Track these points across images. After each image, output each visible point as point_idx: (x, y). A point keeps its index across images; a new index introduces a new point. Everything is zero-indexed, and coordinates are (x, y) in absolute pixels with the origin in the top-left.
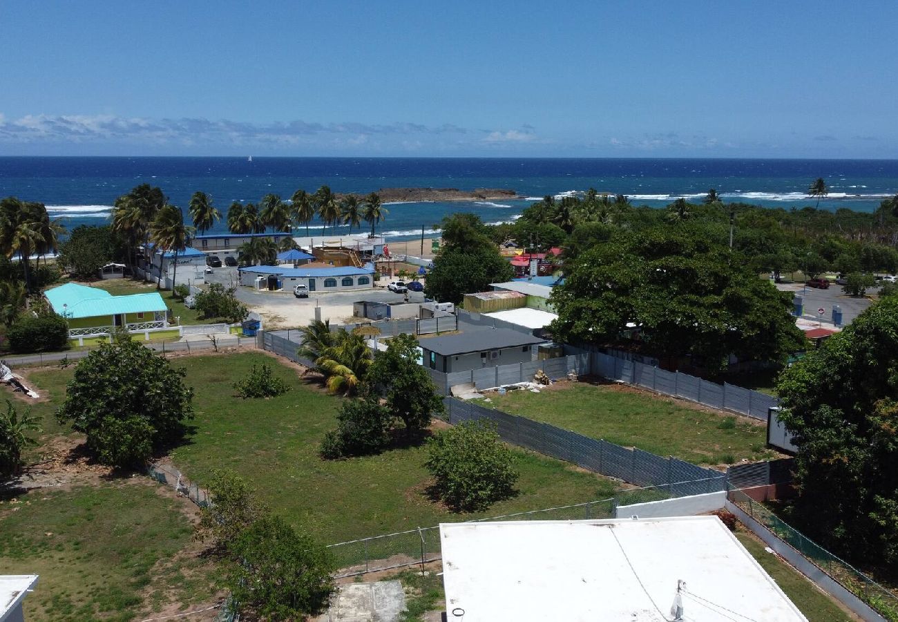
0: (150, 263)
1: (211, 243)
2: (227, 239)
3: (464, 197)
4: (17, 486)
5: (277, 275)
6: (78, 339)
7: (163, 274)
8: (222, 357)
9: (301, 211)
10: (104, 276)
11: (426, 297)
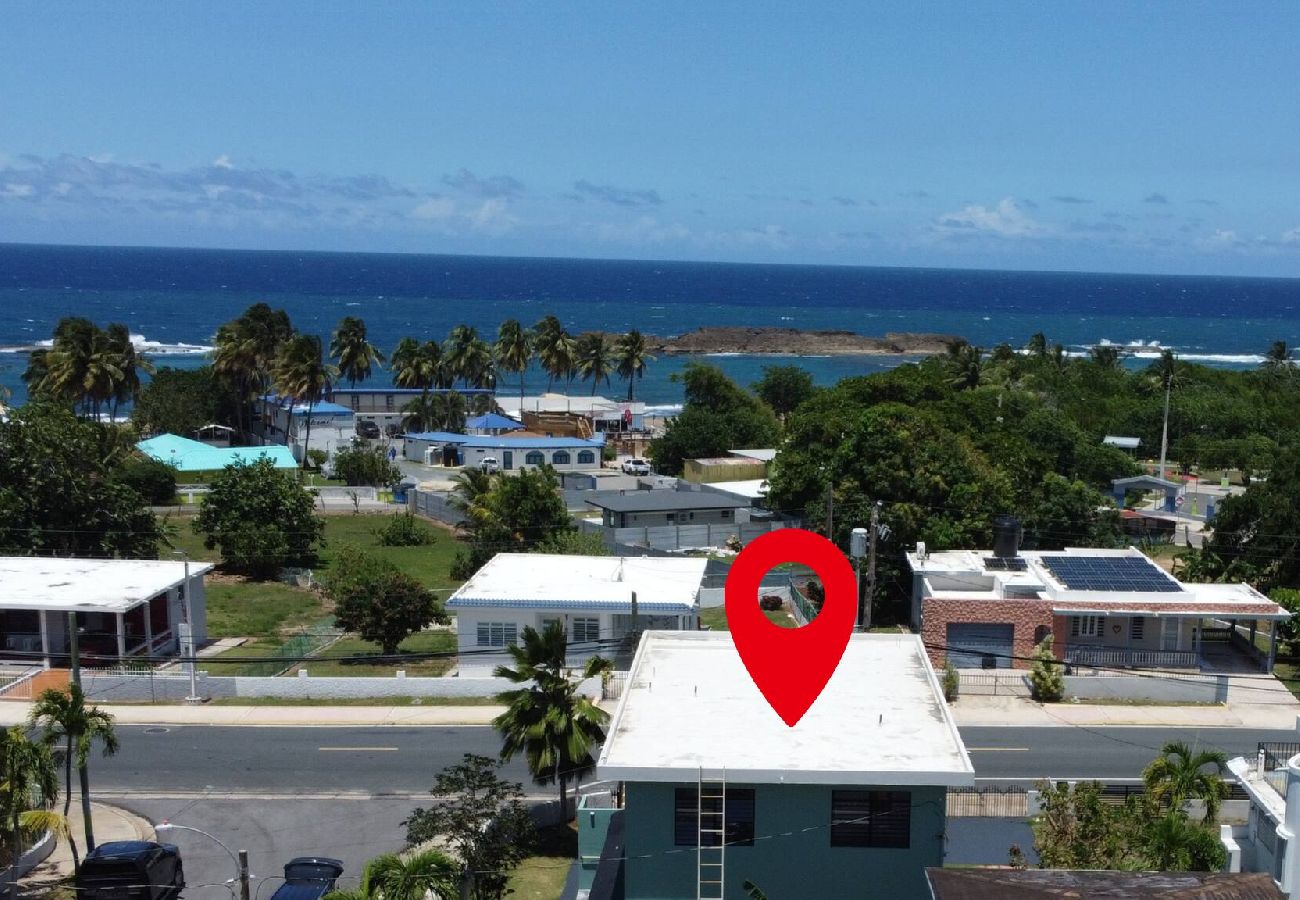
0: (270, 426)
1: (365, 401)
2: (390, 395)
3: (862, 348)
5: (458, 443)
6: (187, 495)
7: (290, 439)
8: (363, 517)
9: (512, 355)
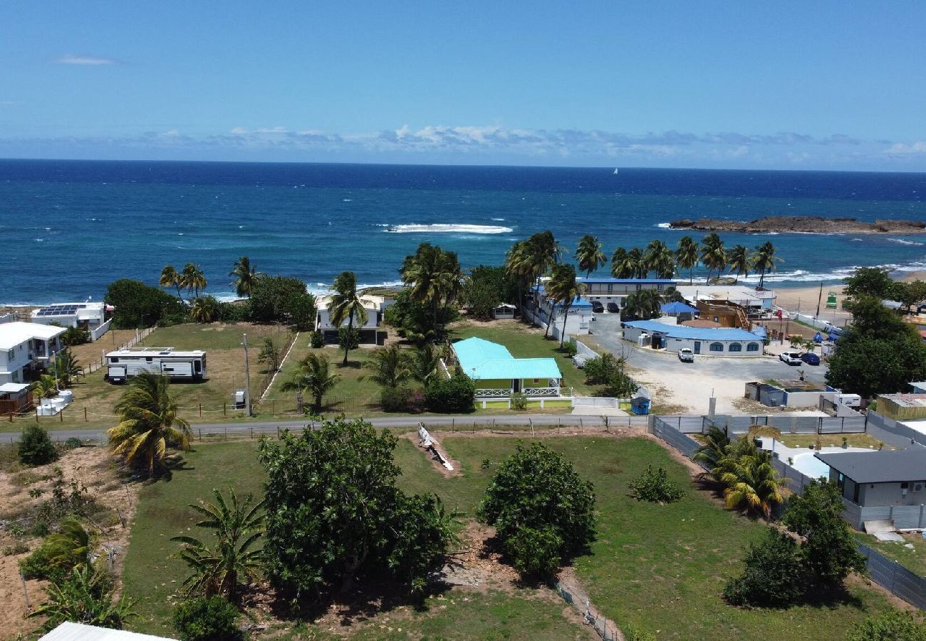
0: (538, 307)
1: (595, 288)
2: (610, 284)
3: (862, 229)
4: (442, 579)
5: (662, 333)
6: (482, 403)
7: (552, 321)
8: (613, 440)
9: (687, 258)
10: (497, 316)
11: (828, 384)
